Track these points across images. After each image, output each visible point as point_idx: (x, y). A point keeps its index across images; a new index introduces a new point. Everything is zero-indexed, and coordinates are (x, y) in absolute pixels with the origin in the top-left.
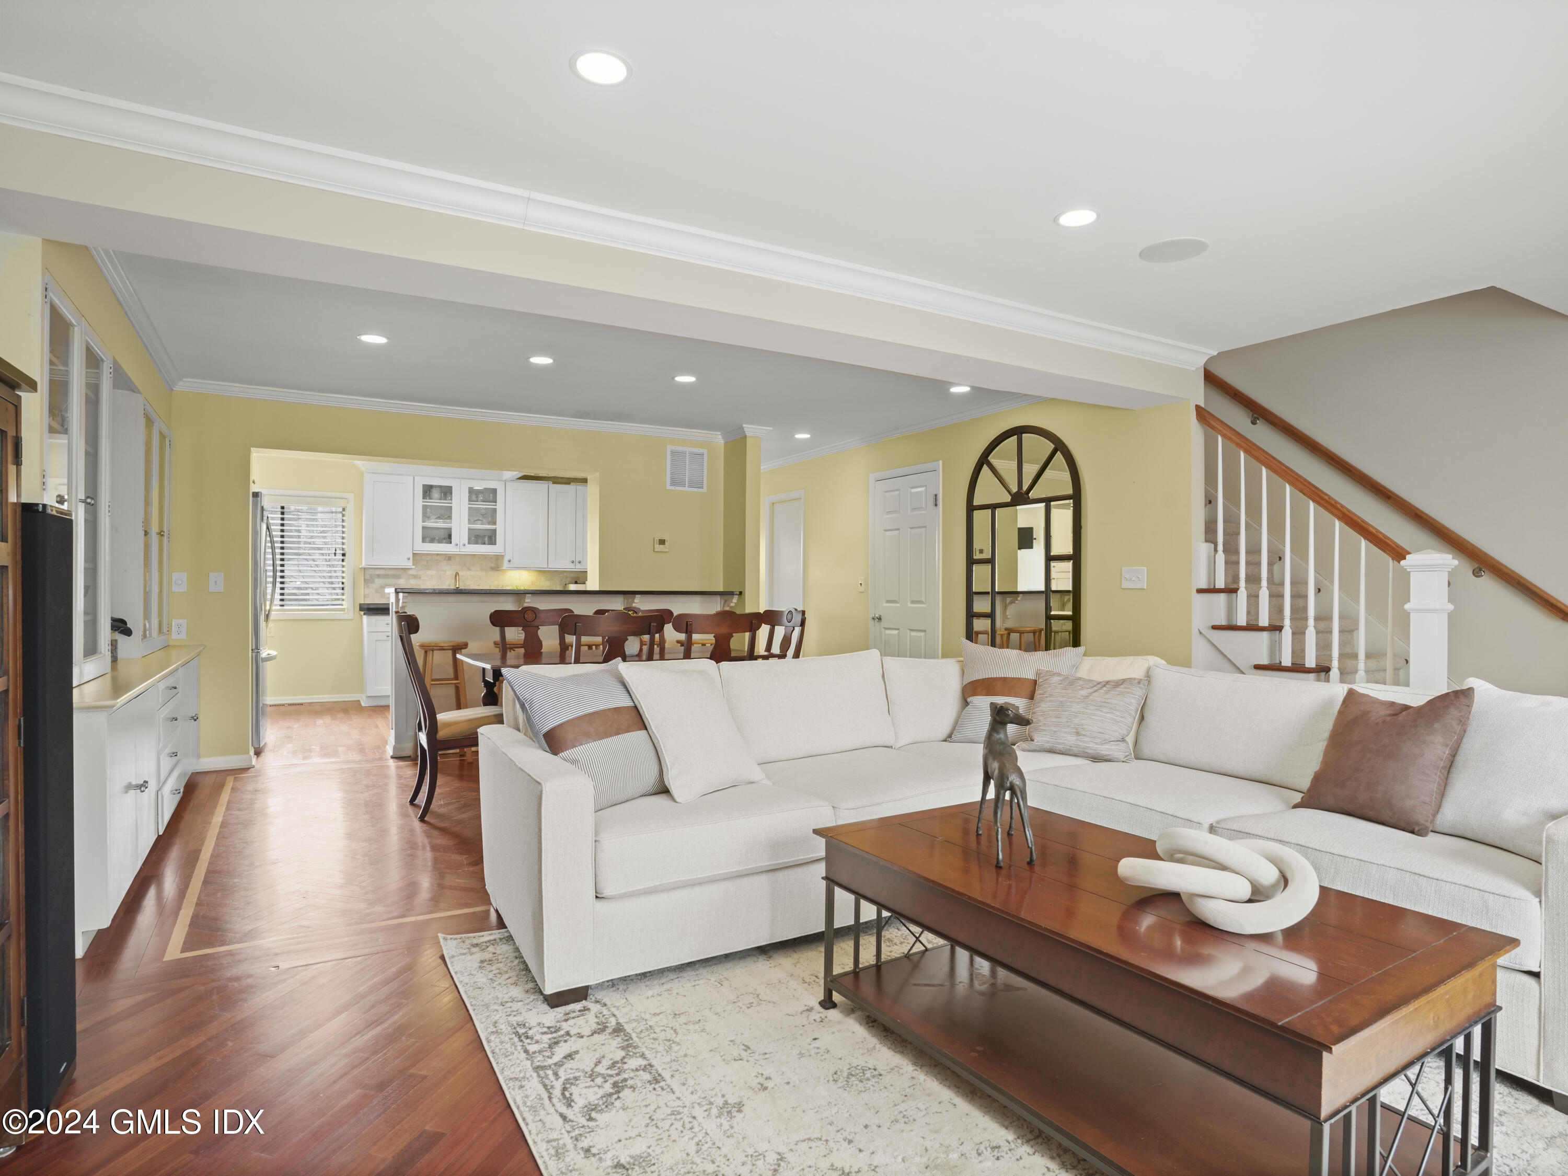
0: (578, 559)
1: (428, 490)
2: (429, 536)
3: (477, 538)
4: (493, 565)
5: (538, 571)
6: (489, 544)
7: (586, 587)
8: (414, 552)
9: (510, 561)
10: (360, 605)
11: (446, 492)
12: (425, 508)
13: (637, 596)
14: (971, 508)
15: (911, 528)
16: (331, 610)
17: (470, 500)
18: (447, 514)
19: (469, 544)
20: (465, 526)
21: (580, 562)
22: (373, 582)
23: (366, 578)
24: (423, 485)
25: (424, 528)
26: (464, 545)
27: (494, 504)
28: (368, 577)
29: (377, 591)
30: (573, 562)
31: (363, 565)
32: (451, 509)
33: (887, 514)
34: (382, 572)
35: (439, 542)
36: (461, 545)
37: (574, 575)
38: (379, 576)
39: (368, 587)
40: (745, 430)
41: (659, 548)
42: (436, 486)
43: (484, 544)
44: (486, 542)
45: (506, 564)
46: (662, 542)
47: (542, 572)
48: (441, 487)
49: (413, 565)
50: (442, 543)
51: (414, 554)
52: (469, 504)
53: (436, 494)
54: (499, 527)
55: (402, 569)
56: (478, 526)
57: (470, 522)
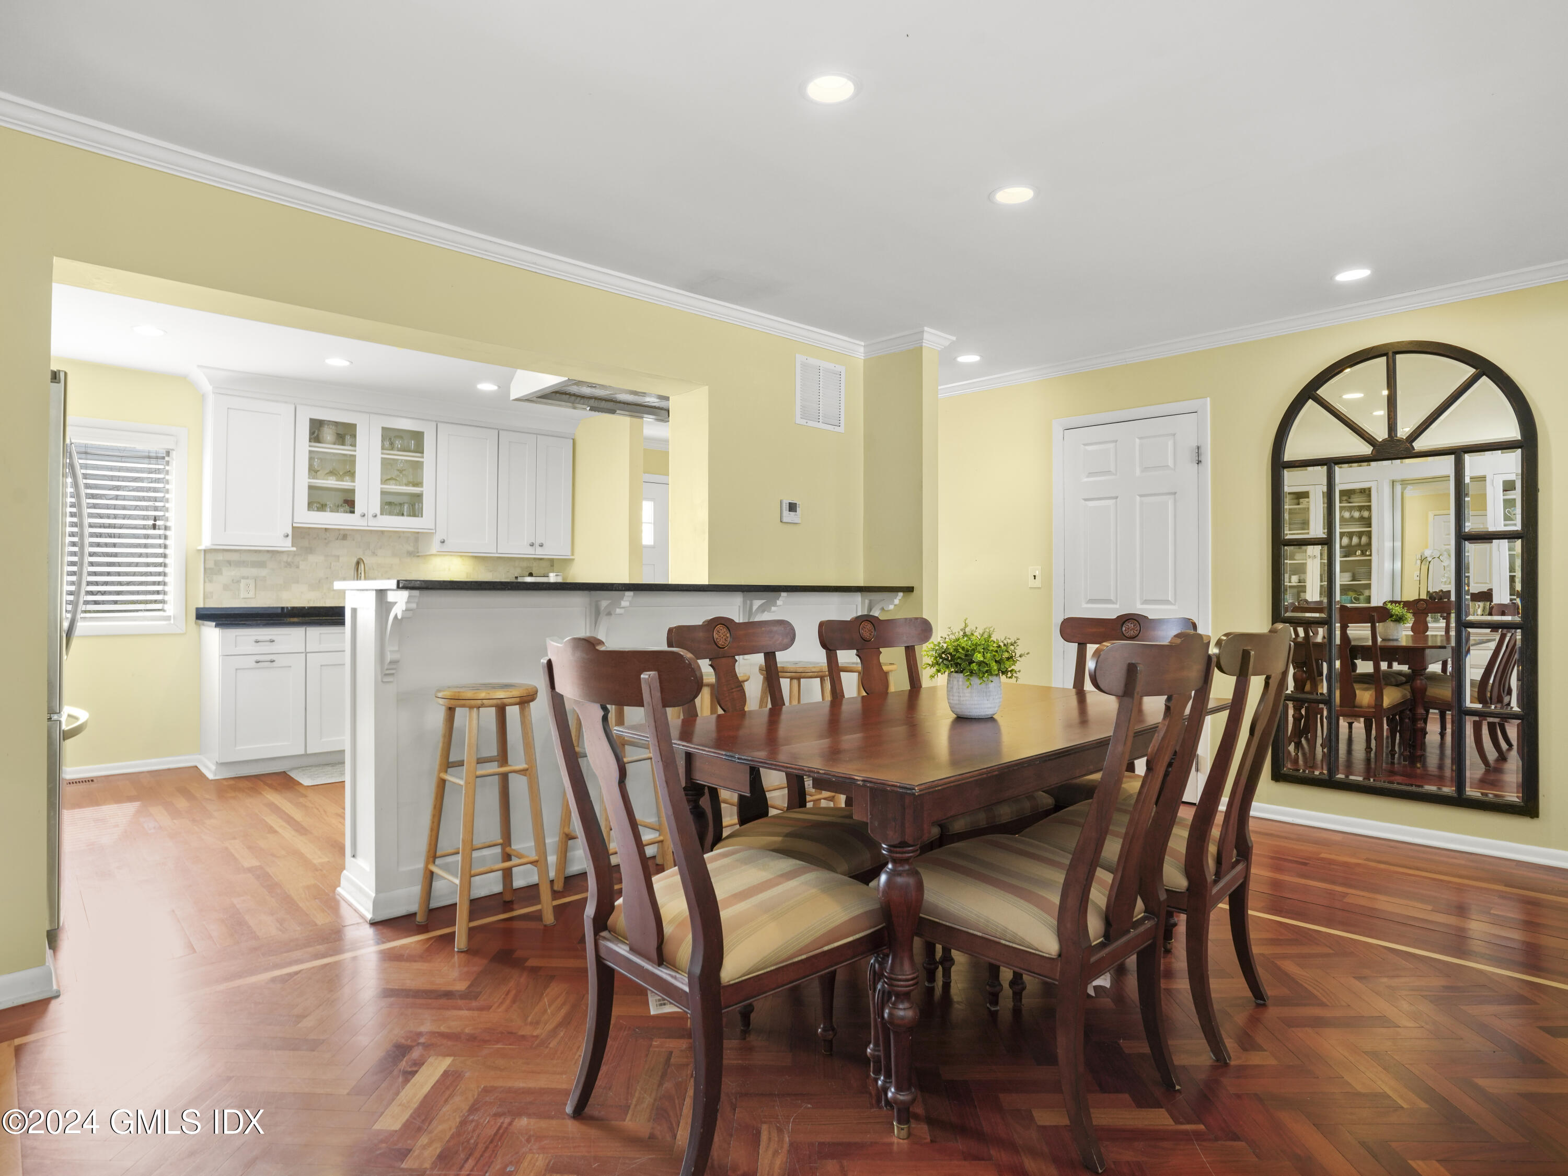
0: (538, 542)
1: (317, 428)
2: (317, 500)
3: (391, 505)
4: (411, 549)
5: (476, 557)
6: (409, 515)
7: (549, 579)
8: (294, 525)
9: (443, 542)
10: (197, 609)
11: (346, 433)
12: (312, 456)
13: (784, 594)
14: (1278, 465)
15: (1141, 496)
16: (145, 619)
17: (383, 448)
18: (347, 468)
19: (382, 514)
20: (376, 487)
21: (541, 545)
22: (220, 572)
23: (207, 566)
24: (311, 420)
25: (311, 488)
26: (376, 516)
27: (419, 455)
28: (211, 564)
29: (226, 588)
30: (532, 545)
31: (206, 543)
32: (355, 461)
33: (1088, 477)
34: (235, 557)
35: (332, 511)
36: (370, 516)
37: (525, 564)
38: (229, 563)
39: (211, 581)
40: (926, 336)
41: (788, 516)
42: (330, 423)
43: (403, 515)
44: (405, 513)
45: (435, 547)
46: (792, 507)
47: (480, 559)
48: (336, 424)
49: (292, 546)
50: (338, 511)
51: (293, 527)
52: (382, 454)
53: (328, 434)
54: (427, 490)
55: (268, 551)
56: (392, 487)
57: (384, 481)
